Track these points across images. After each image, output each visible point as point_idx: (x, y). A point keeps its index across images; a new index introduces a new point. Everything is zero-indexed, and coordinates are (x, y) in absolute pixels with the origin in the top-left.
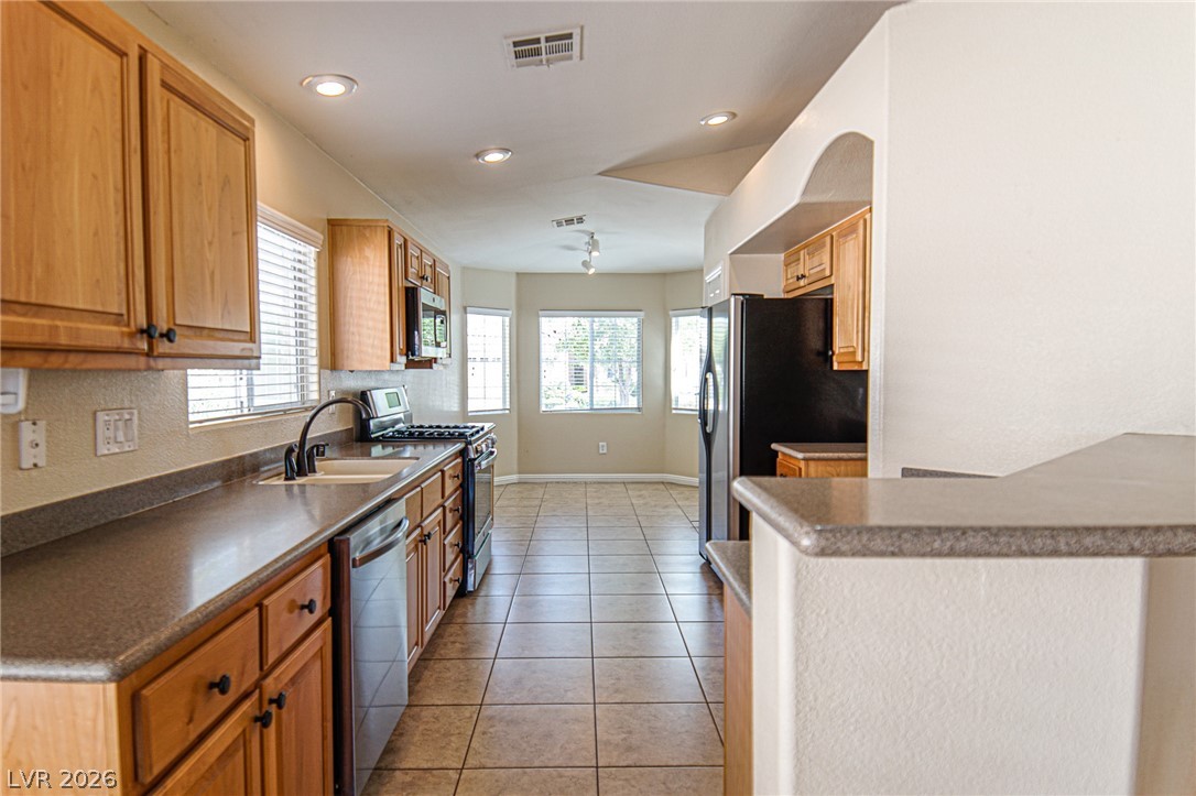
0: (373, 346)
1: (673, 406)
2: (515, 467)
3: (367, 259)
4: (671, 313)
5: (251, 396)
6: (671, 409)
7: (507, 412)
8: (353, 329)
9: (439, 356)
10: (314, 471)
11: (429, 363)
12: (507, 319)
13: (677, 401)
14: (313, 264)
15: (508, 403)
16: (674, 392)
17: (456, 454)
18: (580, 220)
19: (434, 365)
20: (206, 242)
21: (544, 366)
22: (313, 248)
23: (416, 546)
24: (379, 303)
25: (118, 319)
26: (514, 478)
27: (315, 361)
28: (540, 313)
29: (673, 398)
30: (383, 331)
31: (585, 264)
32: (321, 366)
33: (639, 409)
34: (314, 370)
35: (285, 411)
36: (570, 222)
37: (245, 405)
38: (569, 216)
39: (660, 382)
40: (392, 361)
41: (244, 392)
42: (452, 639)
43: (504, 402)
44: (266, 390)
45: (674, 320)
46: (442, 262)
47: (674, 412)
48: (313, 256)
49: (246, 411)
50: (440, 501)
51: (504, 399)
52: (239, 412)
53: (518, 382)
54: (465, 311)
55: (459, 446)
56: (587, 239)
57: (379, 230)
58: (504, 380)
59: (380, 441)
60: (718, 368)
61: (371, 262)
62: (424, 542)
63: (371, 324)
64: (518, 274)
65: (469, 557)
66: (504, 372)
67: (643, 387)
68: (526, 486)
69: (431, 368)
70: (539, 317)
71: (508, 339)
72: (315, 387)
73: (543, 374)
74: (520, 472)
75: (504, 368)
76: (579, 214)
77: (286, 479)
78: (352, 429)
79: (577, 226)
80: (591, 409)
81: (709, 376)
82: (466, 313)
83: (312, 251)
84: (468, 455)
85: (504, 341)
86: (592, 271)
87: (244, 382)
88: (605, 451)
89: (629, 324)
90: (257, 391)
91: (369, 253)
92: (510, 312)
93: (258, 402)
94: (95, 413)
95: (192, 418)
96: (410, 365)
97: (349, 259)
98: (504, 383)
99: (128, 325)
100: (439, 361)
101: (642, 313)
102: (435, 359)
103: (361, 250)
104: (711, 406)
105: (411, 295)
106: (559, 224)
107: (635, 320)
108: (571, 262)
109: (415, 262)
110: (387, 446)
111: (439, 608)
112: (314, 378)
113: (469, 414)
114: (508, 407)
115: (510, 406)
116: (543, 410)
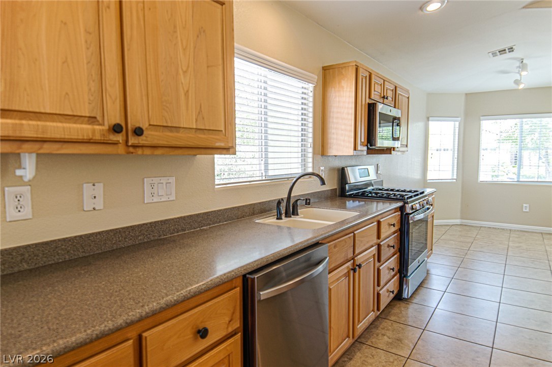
0: (344, 141)
2: (459, 215)
3: (343, 87)
5: (266, 170)
7: (455, 181)
8: (333, 131)
9: (396, 146)
10: (298, 215)
11: (388, 151)
12: (457, 123)
14: (311, 94)
15: (455, 175)
17: (395, 209)
18: (511, 49)
19: (392, 152)
20: (181, 72)
21: (482, 152)
22: (311, 85)
23: (348, 272)
24: (348, 114)
25: (92, 120)
26: (458, 221)
27: (310, 150)
28: (482, 118)
30: (350, 131)
31: (517, 82)
32: (314, 153)
34: (310, 155)
35: (288, 178)
36: (502, 51)
37: (264, 175)
38: (502, 48)
40: (355, 149)
41: (263, 167)
42: (383, 332)
43: (453, 175)
44: (276, 167)
46: (402, 88)
48: (311, 89)
49: (264, 178)
50: (375, 241)
51: (453, 172)
52: (260, 178)
53: (463, 162)
54: (428, 119)
55: (400, 204)
56: (518, 64)
57: (350, 68)
58: (453, 161)
59: (352, 197)
61: (345, 89)
62: (354, 270)
63: (343, 127)
64: (466, 94)
65: (404, 276)
66: (454, 156)
68: (465, 227)
69: (391, 154)
70: (480, 120)
71: (457, 136)
72: (310, 165)
73: (481, 157)
74: (461, 219)
75: (454, 154)
76: (509, 45)
77: (277, 219)
78: (336, 189)
79: (508, 55)
80: (518, 181)
82: (429, 121)
83: (311, 87)
84: (405, 210)
85: (454, 137)
86: (522, 87)
87: (263, 162)
88: (528, 210)
90: (270, 167)
91: (344, 83)
92: (459, 119)
93: (271, 173)
94: (143, 179)
95: (217, 182)
96: (371, 151)
97: (333, 89)
98: (453, 163)
99: (103, 125)
100: (396, 149)
102: (394, 148)
103: (340, 82)
105: (371, 108)
106: (494, 54)
108: (505, 82)
109: (378, 88)
110: (356, 201)
111: (373, 311)
112: (310, 160)
113: (428, 181)
114: (455, 178)
115: (457, 177)
116: (481, 180)
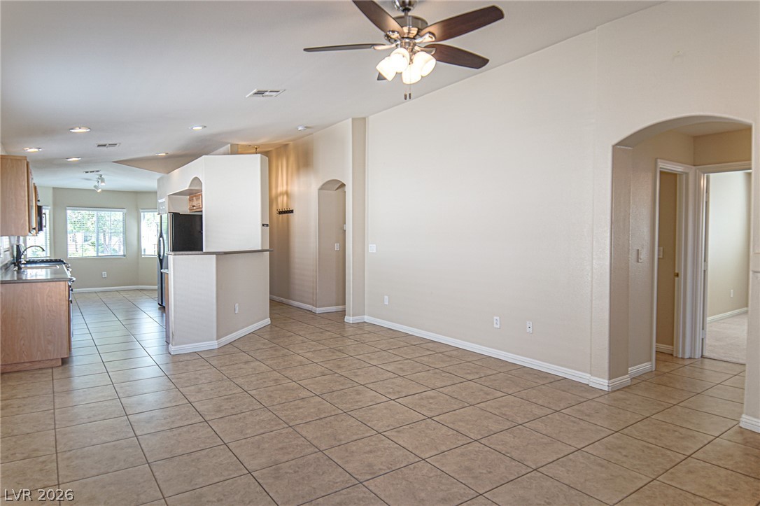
1: (143, 253)
4: (141, 210)
6: (141, 255)
13: (145, 251)
15: (48, 254)
16: (143, 247)
28: (68, 208)
29: (142, 249)
31: (95, 186)
33: (124, 255)
36: (92, 172)
38: (92, 170)
39: (135, 242)
45: (142, 214)
47: (143, 256)
53: (55, 243)
58: (46, 242)
60: (165, 236)
64: (54, 188)
66: (46, 238)
67: (126, 243)
70: (66, 209)
71: (48, 221)
76: (97, 170)
79: (95, 173)
80: (97, 256)
81: (161, 239)
86: (99, 191)
88: (106, 276)
89: (118, 216)
101: (125, 210)
104: (162, 254)
106: (86, 172)
107: (122, 213)
108: (90, 185)
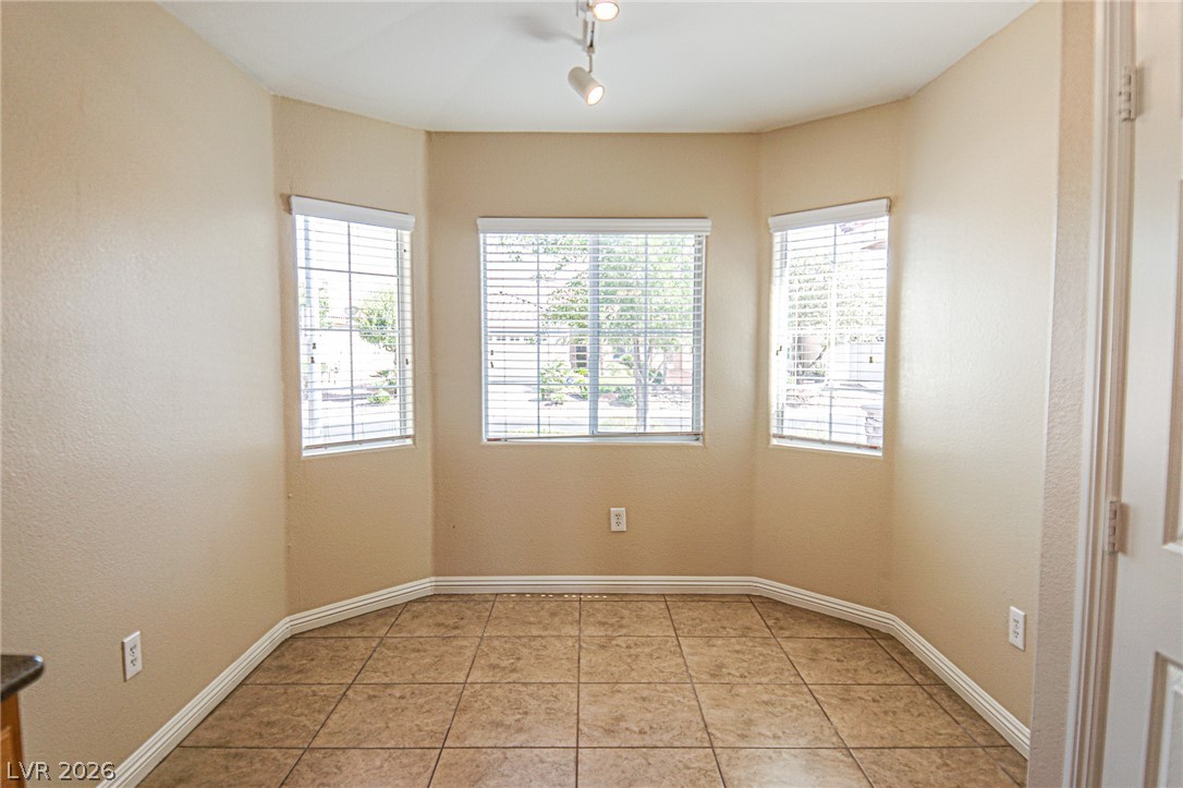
1: (774, 431)
2: (427, 560)
4: (772, 220)
6: (768, 436)
7: (409, 442)
12: (406, 236)
13: (781, 421)
15: (410, 424)
16: (775, 401)
21: (490, 340)
26: (424, 585)
28: (480, 222)
29: (773, 410)
33: (697, 436)
39: (743, 377)
43: (403, 422)
45: (777, 237)
47: (775, 442)
51: (402, 414)
53: (434, 376)
54: (288, 207)
64: (429, 134)
67: (706, 382)
70: (477, 231)
71: (407, 281)
73: (488, 359)
74: (436, 574)
80: (593, 436)
82: (289, 210)
88: (623, 527)
89: (676, 249)
92: (411, 220)
101: (707, 223)
107: (690, 239)
113: (306, 454)
114: (410, 432)
115: (415, 430)
116: (492, 435)
